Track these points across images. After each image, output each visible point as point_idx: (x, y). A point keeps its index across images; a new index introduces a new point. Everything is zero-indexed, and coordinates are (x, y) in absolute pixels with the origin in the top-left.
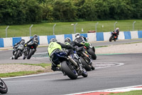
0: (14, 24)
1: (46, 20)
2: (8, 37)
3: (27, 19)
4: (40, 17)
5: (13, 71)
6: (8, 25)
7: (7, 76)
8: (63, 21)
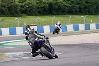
8: (8, 16)
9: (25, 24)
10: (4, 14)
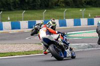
0: (30, 9)
1: (58, 6)
2: (24, 20)
3: (41, 5)
4: (52, 3)
5: (29, 50)
6: (24, 10)
7: (23, 54)
8: (72, 7)
9: (90, 16)
10: (68, 6)
